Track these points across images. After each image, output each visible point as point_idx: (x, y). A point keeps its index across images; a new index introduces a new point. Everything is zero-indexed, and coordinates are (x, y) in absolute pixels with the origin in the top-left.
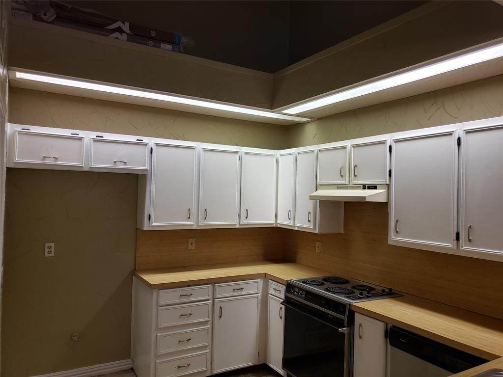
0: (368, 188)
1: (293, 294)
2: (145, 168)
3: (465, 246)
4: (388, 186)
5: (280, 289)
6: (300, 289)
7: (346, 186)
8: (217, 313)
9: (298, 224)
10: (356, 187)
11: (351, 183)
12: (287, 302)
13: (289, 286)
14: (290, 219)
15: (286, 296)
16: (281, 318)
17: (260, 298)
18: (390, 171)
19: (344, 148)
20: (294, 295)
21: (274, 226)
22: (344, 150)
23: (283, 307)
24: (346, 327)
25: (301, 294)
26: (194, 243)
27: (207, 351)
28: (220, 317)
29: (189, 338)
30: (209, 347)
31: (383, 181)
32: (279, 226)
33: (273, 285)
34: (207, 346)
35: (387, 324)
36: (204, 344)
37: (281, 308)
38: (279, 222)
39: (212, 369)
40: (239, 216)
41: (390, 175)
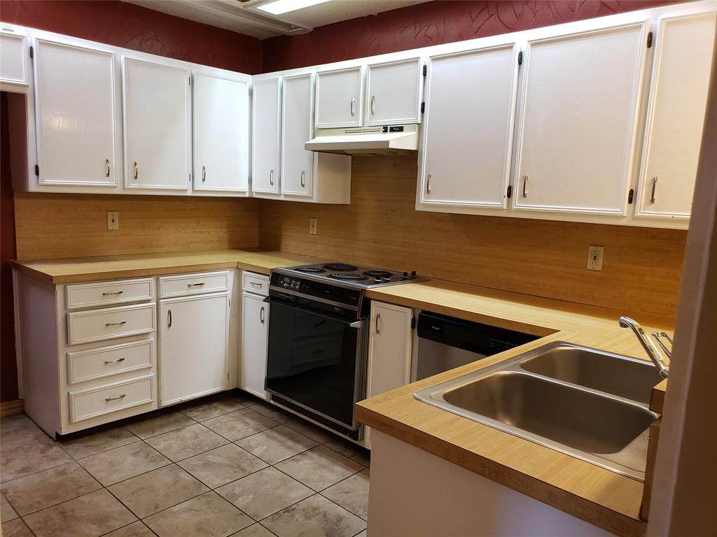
0: (391, 131)
1: (282, 286)
2: (22, 81)
3: (519, 203)
4: (420, 126)
5: (261, 282)
6: (292, 278)
7: (360, 129)
8: (163, 319)
9: (284, 191)
10: (373, 130)
11: (366, 125)
12: (273, 298)
13: (276, 278)
14: (272, 184)
15: (271, 291)
16: (263, 321)
17: (230, 297)
18: (423, 104)
19: (357, 70)
20: (284, 287)
21: (247, 195)
22: (356, 74)
23: (266, 305)
24: (359, 320)
25: (294, 285)
26: (117, 221)
27: (150, 375)
28: (170, 325)
29: (122, 358)
30: (154, 368)
31: (411, 119)
32: (255, 196)
33: (248, 278)
34: (151, 367)
35: (414, 310)
36: (147, 365)
37: (263, 309)
38: (255, 189)
39: (159, 401)
40: (192, 177)
41: (423, 111)
